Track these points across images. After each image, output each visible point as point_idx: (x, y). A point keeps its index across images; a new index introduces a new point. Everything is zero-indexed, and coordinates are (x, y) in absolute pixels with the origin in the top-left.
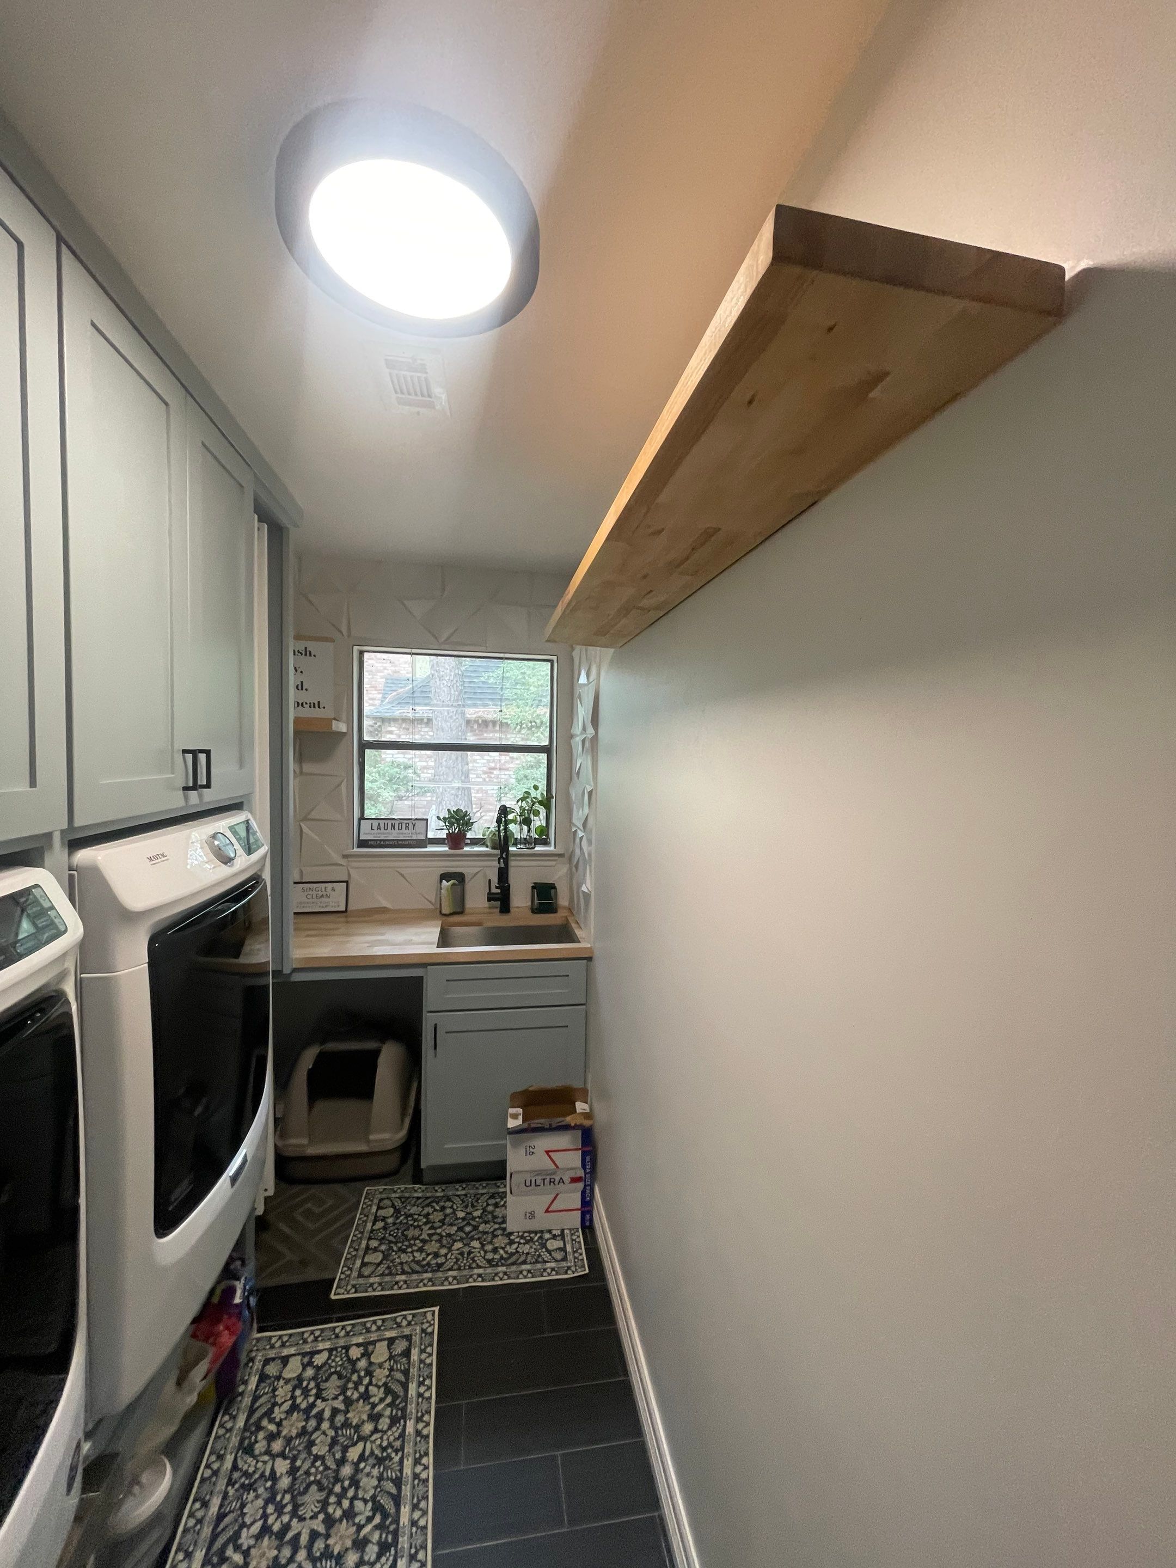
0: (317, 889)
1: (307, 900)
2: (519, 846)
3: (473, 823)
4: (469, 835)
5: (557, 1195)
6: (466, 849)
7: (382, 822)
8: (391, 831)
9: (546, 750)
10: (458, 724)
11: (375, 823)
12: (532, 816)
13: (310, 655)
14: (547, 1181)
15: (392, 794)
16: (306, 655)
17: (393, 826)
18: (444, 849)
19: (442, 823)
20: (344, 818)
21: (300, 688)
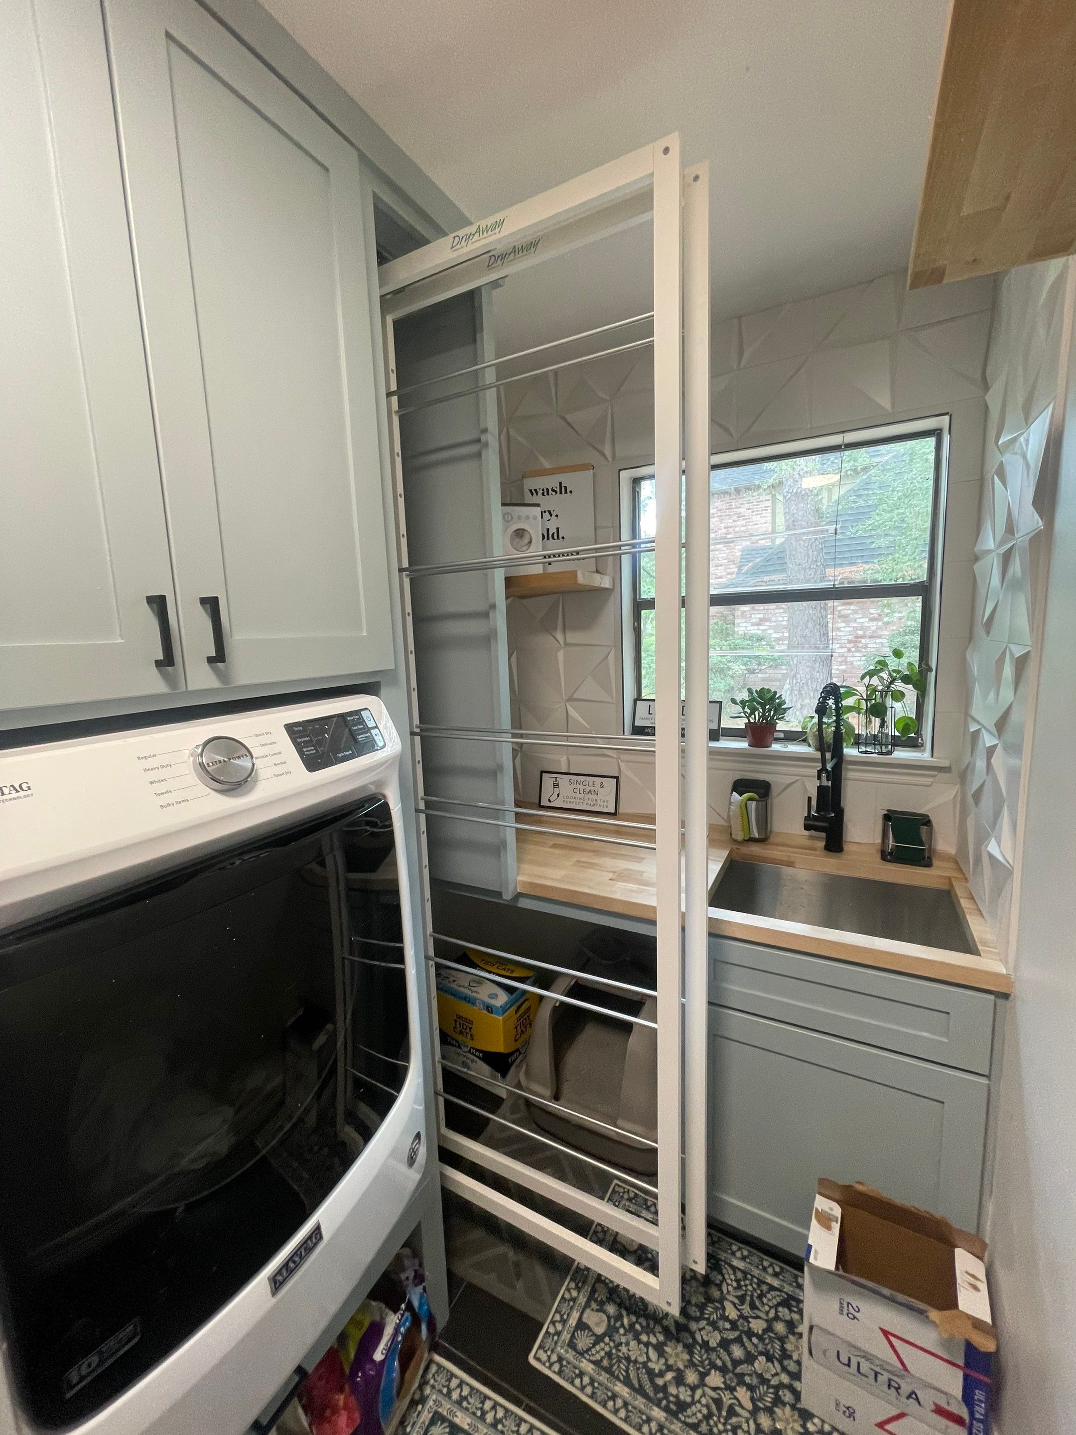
0: (584, 784)
1: (575, 795)
2: (863, 749)
3: (785, 710)
4: (781, 726)
5: (901, 1416)
6: (776, 747)
9: (922, 590)
12: (889, 702)
13: (566, 492)
14: (884, 1378)
16: (561, 493)
18: (743, 745)
19: (739, 708)
20: (612, 698)
21: (555, 537)
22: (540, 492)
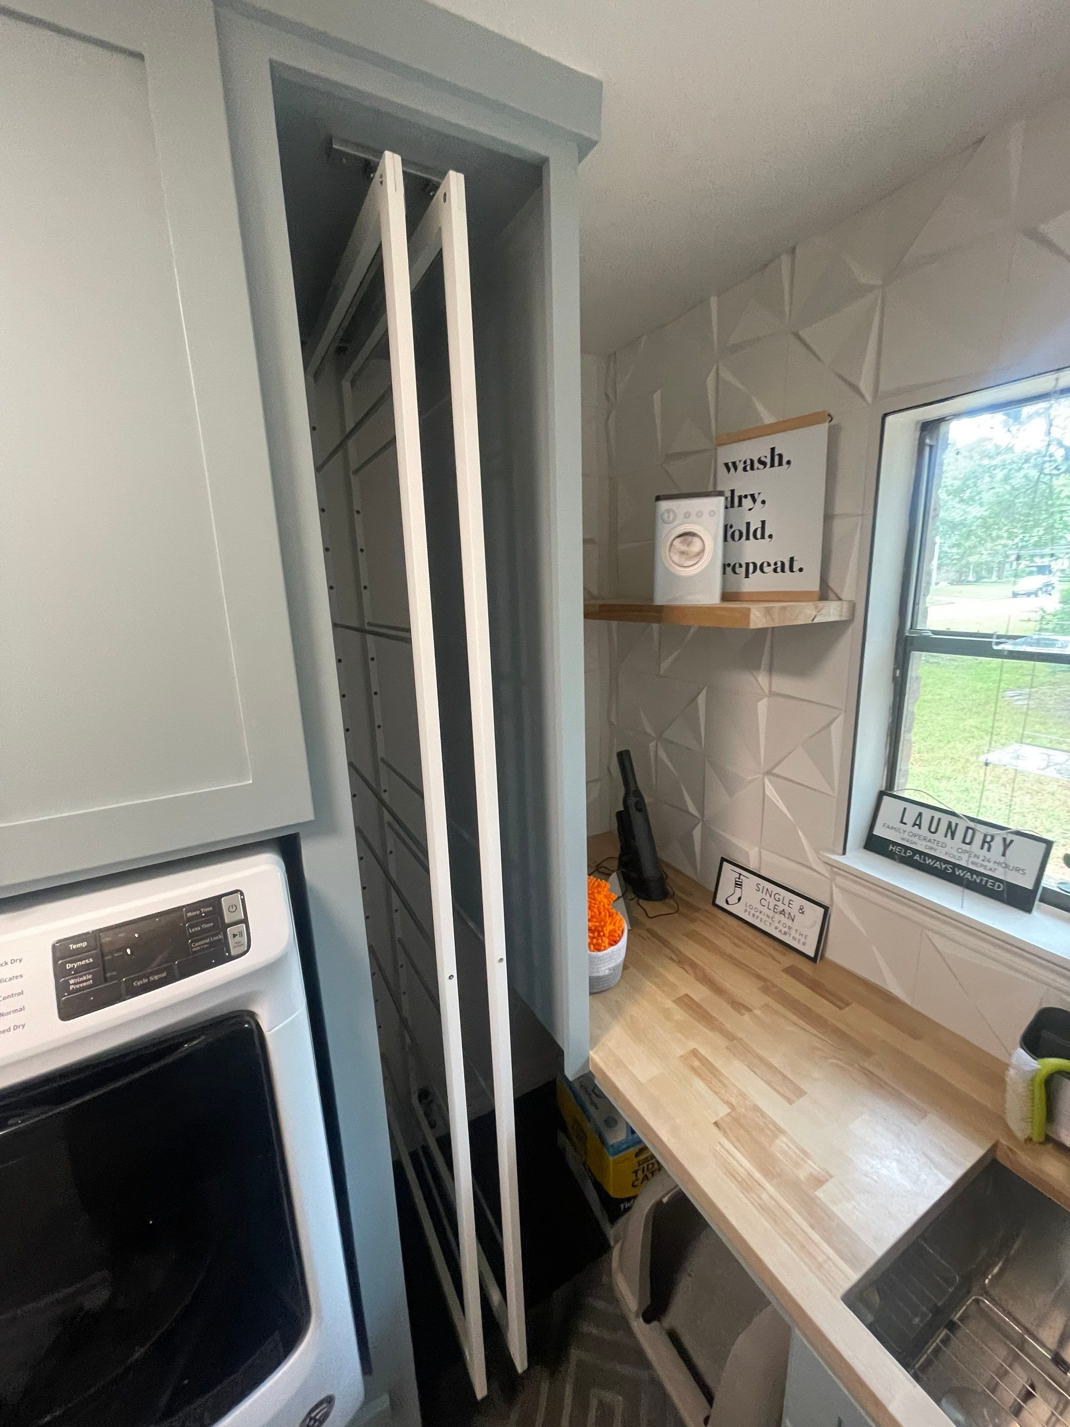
0: (777, 897)
7: (927, 814)
8: (943, 839)
11: (912, 812)
13: (780, 464)
16: (772, 465)
17: (951, 831)
20: (833, 789)
21: (759, 535)
22: (741, 466)
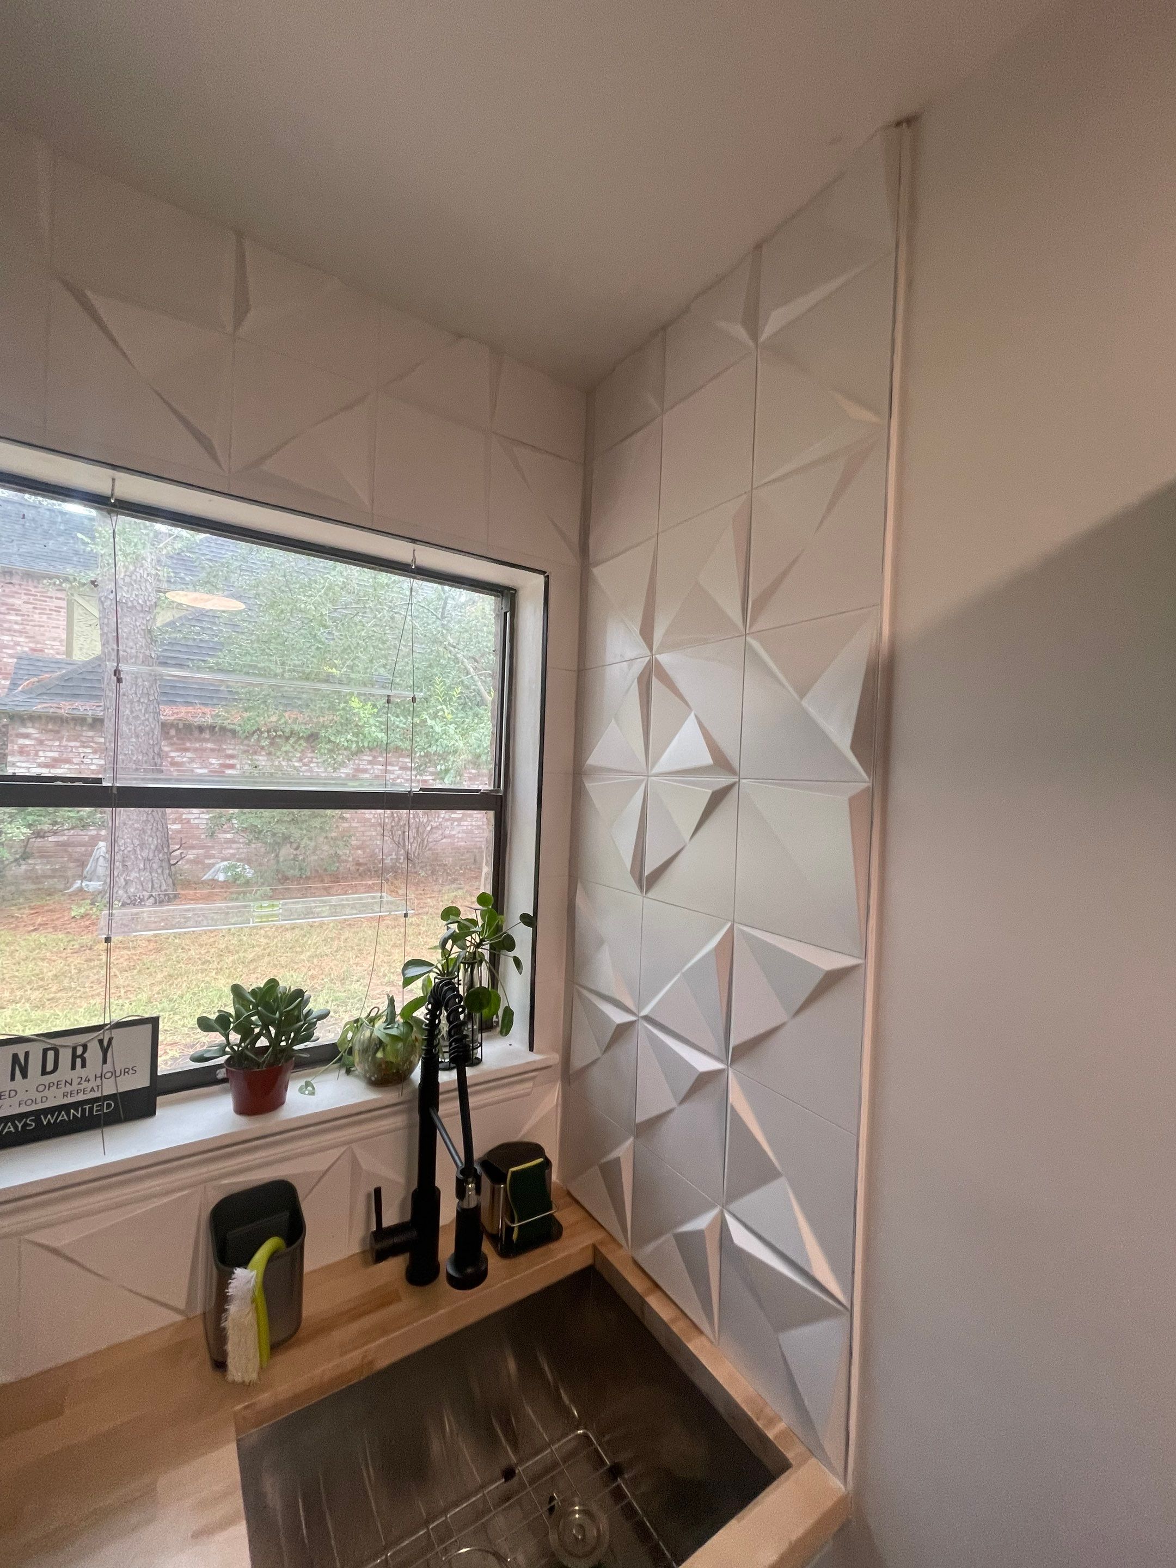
8: (10, 1085)
9: (491, 801)
10: (147, 729)
15: (25, 830)
17: (20, 1066)
19: (211, 1031)
